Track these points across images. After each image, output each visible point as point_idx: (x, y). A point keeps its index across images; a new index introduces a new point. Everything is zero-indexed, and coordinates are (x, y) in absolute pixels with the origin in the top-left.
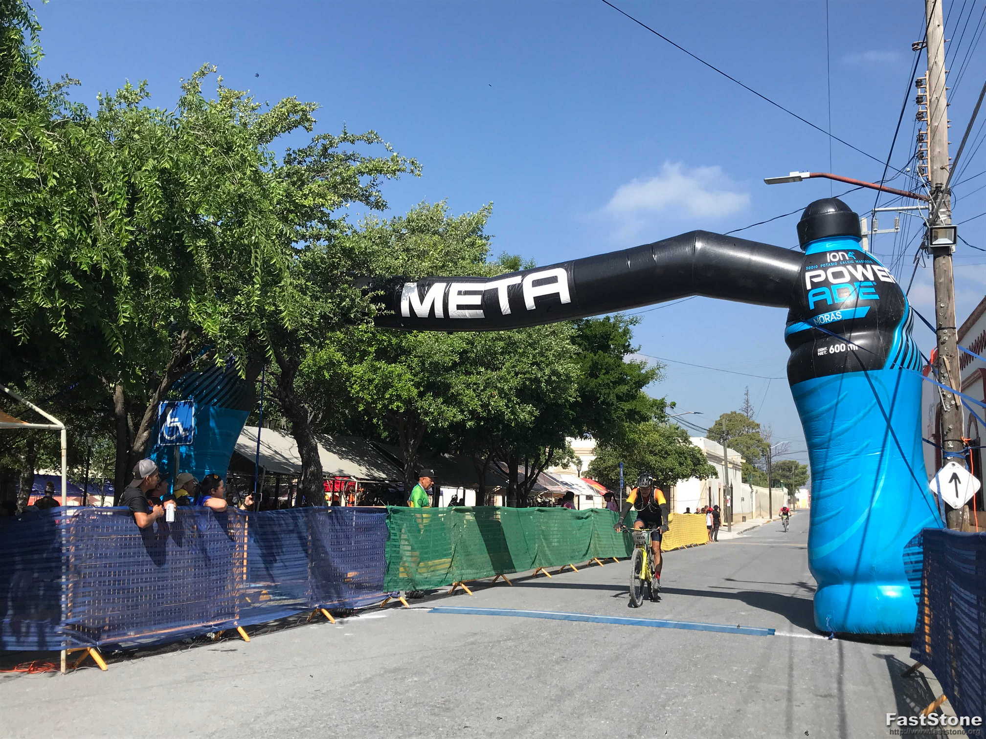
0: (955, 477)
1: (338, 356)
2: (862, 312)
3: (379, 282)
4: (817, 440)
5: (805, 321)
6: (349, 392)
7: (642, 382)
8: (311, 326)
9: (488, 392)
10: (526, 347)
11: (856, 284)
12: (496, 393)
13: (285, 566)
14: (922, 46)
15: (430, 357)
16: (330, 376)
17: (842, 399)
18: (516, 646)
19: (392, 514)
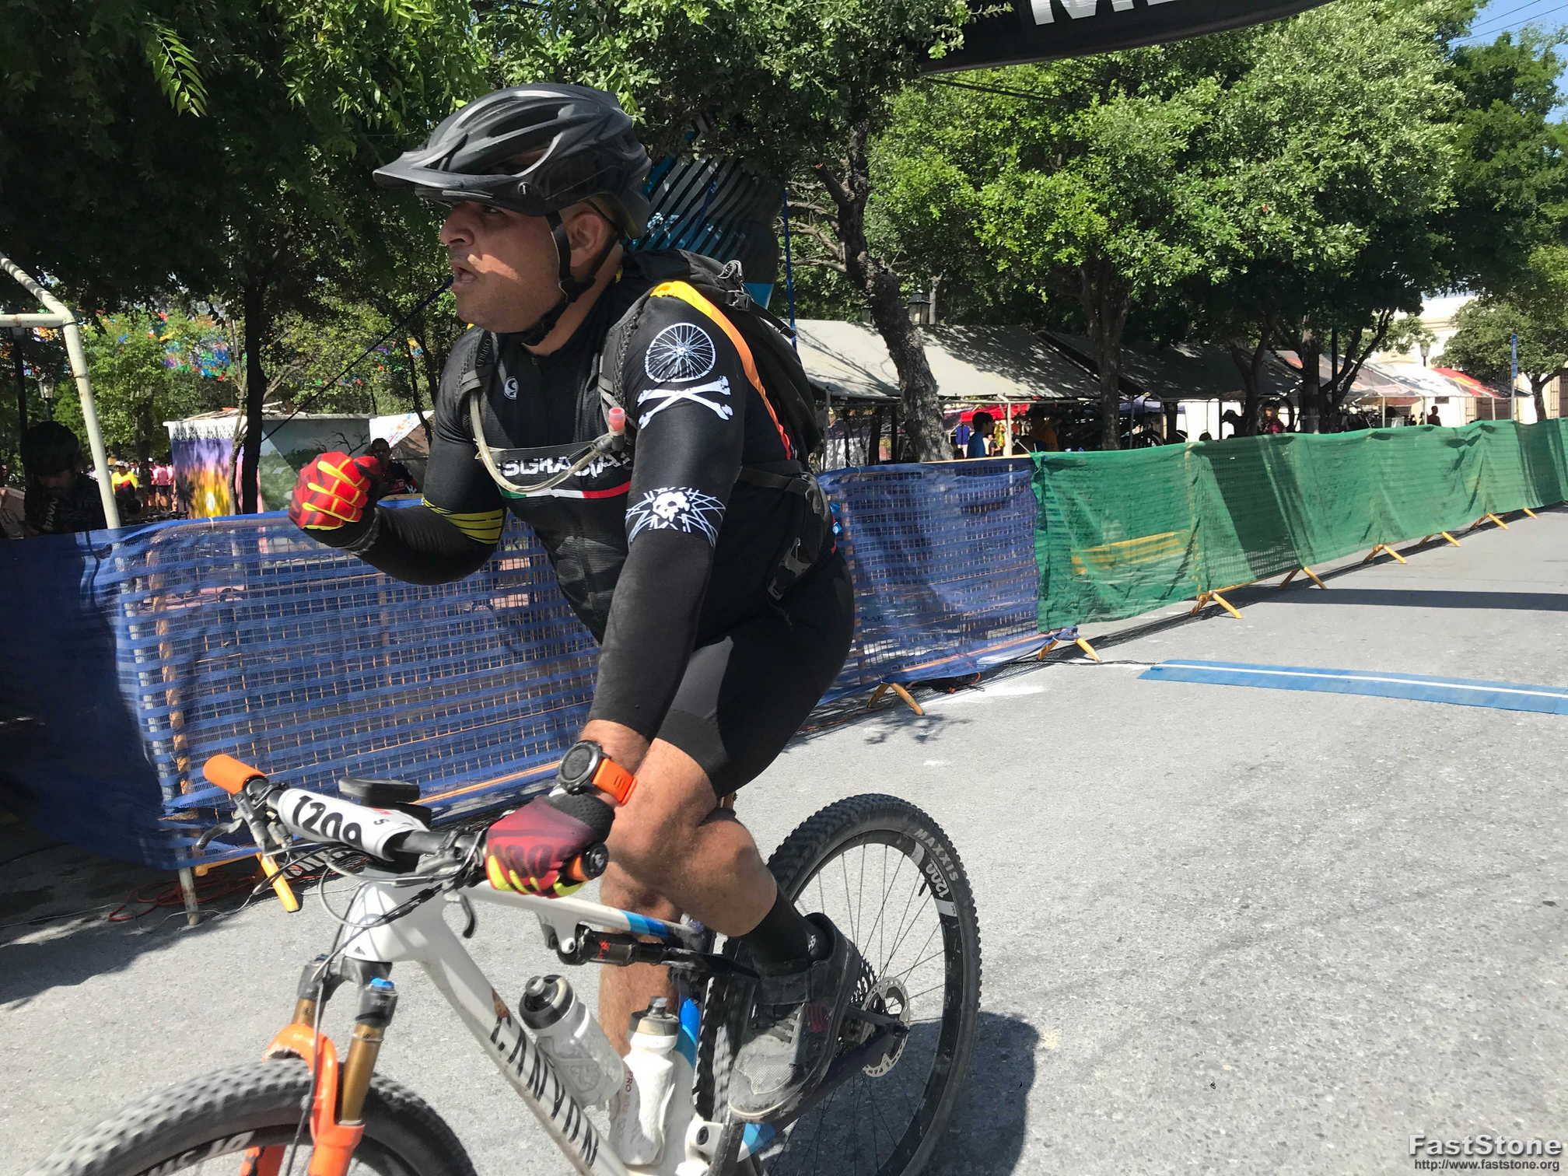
6: (978, 238)
9: (1254, 206)
15: (1125, 147)
16: (942, 212)
19: (1046, 470)
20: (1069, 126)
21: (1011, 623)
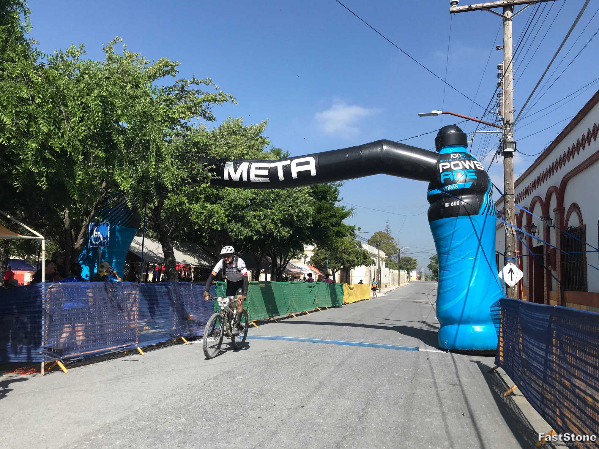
0: (511, 270)
1: (184, 199)
2: (468, 185)
3: (212, 161)
4: (442, 251)
5: (439, 188)
6: (190, 219)
7: (343, 217)
8: (176, 184)
9: (266, 221)
10: (286, 197)
11: (466, 170)
12: (269, 221)
13: (161, 314)
14: (501, 48)
15: (235, 201)
16: (179, 210)
17: (456, 230)
18: (289, 358)
19: (218, 286)
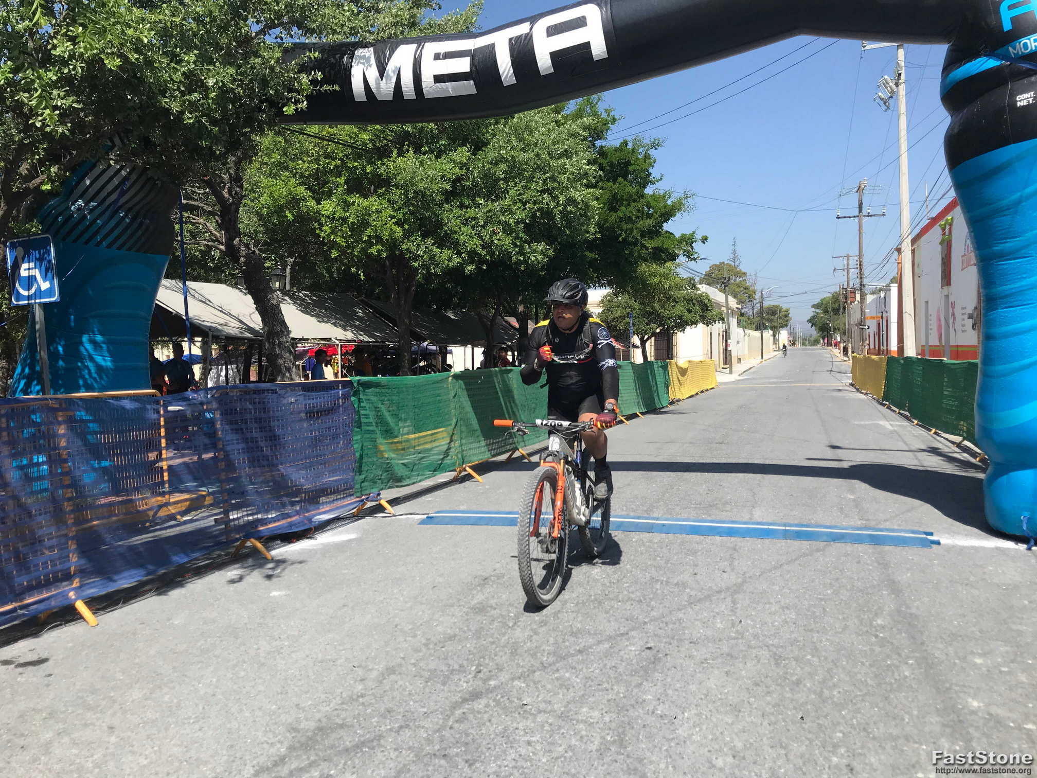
1: (302, 191)
5: (991, 54)
7: (668, 214)
9: (490, 228)
12: (499, 229)
15: (413, 185)
16: (294, 216)
19: (361, 388)
20: (378, 168)
21: (336, 492)
